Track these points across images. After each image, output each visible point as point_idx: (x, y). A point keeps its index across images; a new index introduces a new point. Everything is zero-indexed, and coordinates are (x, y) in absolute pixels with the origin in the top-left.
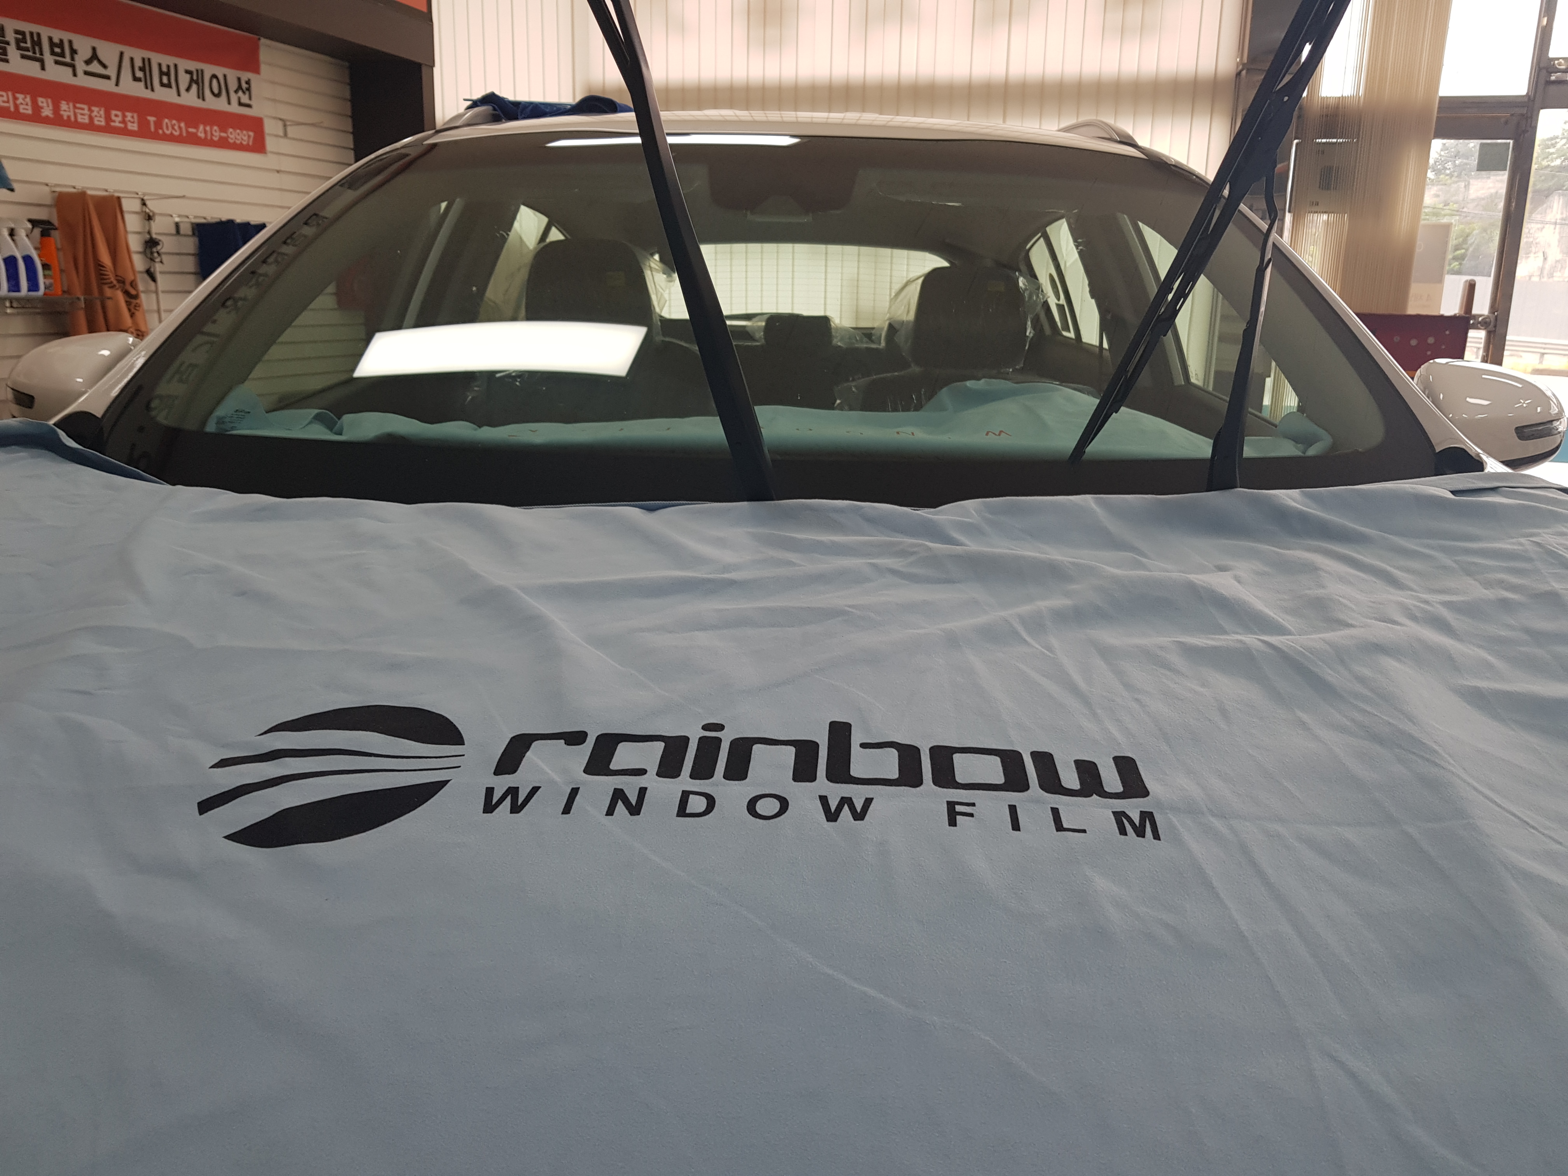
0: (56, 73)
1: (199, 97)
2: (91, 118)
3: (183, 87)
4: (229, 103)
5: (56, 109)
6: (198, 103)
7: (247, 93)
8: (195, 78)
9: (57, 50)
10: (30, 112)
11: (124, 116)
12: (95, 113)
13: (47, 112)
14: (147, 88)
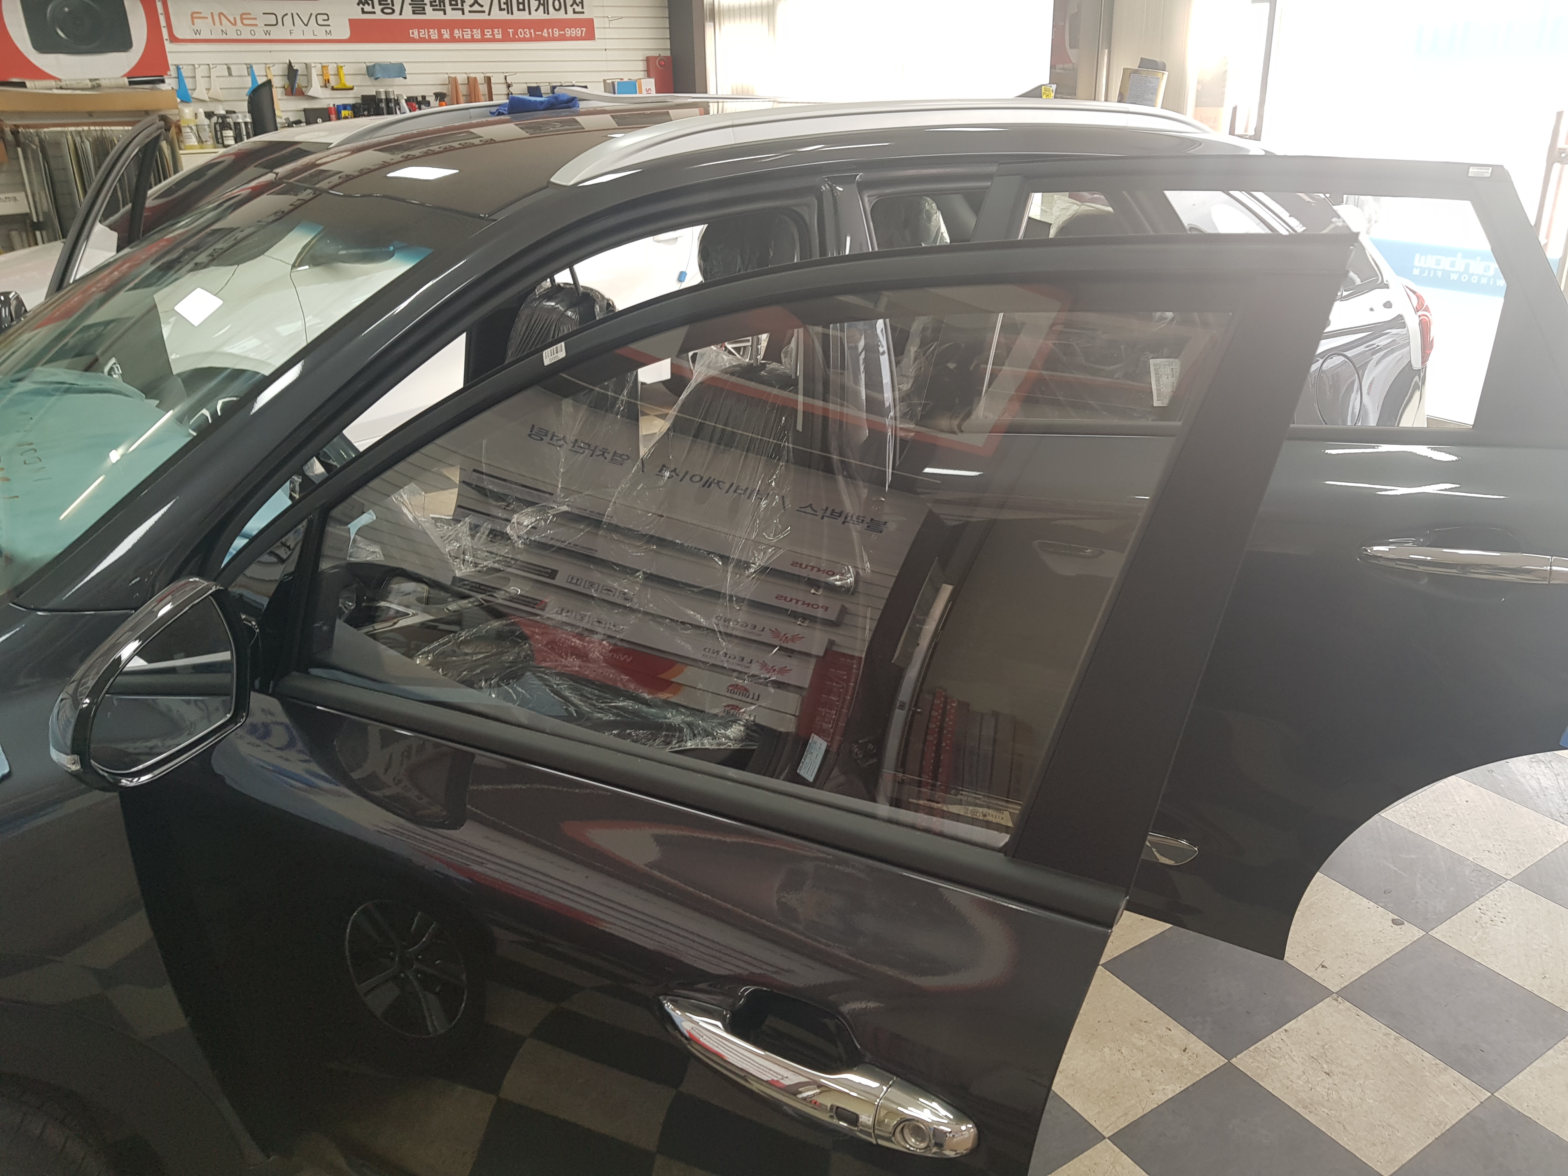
0: (452, 15)
1: (545, 13)
2: (473, 36)
3: (533, 9)
4: (566, 13)
5: (452, 33)
6: (546, 17)
7: (580, 5)
8: (542, 2)
9: (453, 3)
10: (437, 37)
11: (493, 31)
12: (475, 32)
13: (446, 36)
14: (508, 13)
